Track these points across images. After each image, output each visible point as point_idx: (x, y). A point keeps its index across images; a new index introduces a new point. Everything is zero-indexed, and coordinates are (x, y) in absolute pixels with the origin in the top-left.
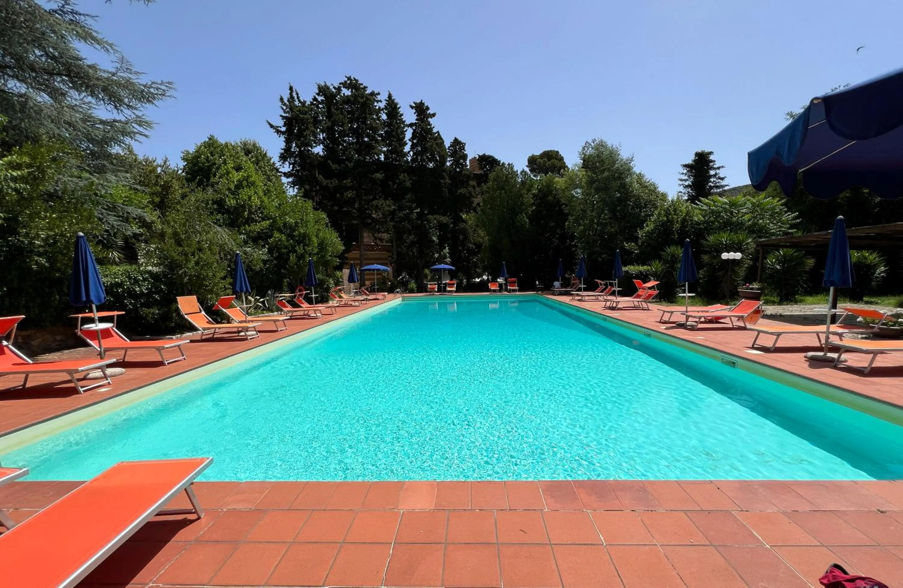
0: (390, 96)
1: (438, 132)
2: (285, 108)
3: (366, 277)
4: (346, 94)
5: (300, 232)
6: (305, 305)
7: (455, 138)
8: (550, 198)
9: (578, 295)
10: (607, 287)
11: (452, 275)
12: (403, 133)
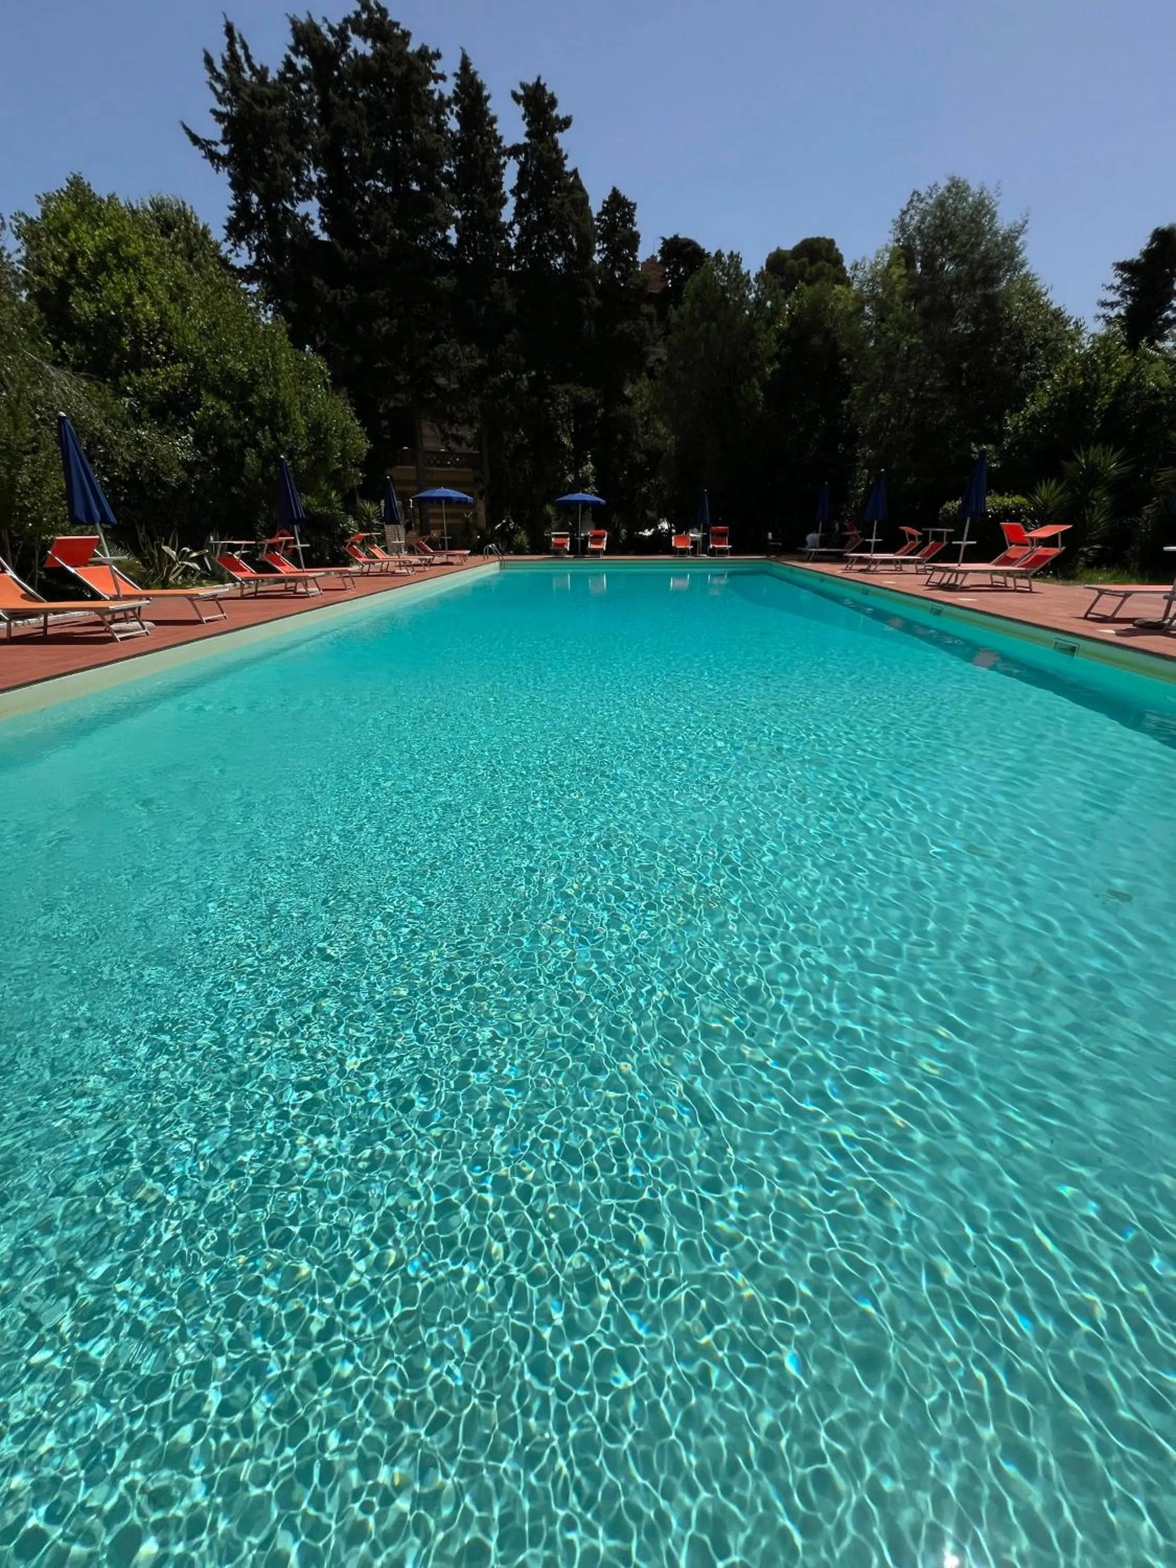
0: (465, 64)
1: (575, 172)
2: (219, 88)
3: (432, 521)
4: (360, 52)
5: (261, 397)
6: (287, 569)
7: (614, 190)
8: (816, 340)
9: (861, 561)
10: (925, 543)
11: (600, 517)
12: (498, 170)
